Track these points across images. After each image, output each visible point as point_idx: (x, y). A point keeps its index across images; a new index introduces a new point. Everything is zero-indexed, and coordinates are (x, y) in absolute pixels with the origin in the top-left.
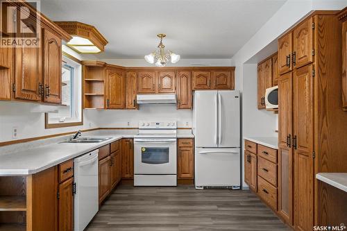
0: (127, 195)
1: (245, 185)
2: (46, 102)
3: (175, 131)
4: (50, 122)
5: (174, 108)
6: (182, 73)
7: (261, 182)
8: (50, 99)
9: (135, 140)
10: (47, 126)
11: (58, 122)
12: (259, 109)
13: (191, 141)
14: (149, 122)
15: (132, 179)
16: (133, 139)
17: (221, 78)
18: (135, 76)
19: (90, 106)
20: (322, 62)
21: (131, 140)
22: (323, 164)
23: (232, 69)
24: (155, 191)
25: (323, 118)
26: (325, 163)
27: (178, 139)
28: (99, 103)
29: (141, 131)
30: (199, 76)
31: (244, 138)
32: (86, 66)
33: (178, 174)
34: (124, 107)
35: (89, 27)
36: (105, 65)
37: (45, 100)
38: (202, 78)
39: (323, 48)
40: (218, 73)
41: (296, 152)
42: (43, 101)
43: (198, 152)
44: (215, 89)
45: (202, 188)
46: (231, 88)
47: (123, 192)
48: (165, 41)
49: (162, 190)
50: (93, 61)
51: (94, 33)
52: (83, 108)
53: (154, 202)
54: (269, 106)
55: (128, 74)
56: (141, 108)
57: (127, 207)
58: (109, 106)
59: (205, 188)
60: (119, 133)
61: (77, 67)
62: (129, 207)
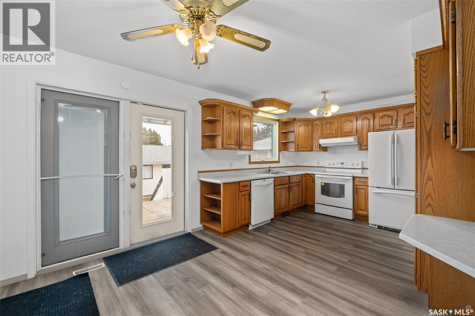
0: (304, 216)
2: (241, 149)
3: (360, 171)
4: (252, 160)
6: (363, 116)
8: (244, 147)
9: (316, 176)
10: (250, 163)
11: (260, 161)
13: (367, 181)
14: (335, 162)
15: (313, 207)
16: (314, 174)
18: (320, 124)
19: (286, 149)
20: (426, 102)
21: (313, 176)
22: (427, 206)
24: (328, 219)
25: (427, 160)
26: (429, 205)
27: (354, 178)
28: (292, 147)
29: (327, 170)
30: (383, 117)
32: (281, 122)
33: (354, 210)
34: (311, 150)
35: (272, 100)
36: (294, 120)
37: (241, 148)
38: (386, 119)
39: (427, 88)
40: (409, 111)
42: (240, 149)
43: (371, 191)
45: (377, 227)
47: (304, 214)
48: (328, 96)
50: (285, 119)
51: (276, 101)
52: (279, 151)
55: (315, 123)
56: (328, 150)
57: (296, 222)
58: (298, 149)
59: (380, 227)
60: (303, 170)
61: (276, 124)
62: (297, 223)
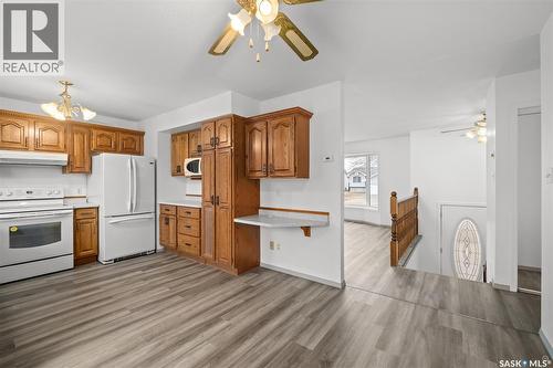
1: (159, 247)
5: (59, 172)
7: (181, 238)
12: (173, 175)
13: (94, 211)
14: (13, 190)
17: (129, 142)
23: (142, 134)
27: (75, 210)
30: (100, 136)
31: (158, 202)
33: (75, 253)
38: (105, 139)
40: (126, 136)
41: (218, 207)
44: (121, 152)
45: (113, 262)
46: (140, 153)
49: (53, 277)
53: (53, 291)
54: (188, 173)
59: (116, 261)
